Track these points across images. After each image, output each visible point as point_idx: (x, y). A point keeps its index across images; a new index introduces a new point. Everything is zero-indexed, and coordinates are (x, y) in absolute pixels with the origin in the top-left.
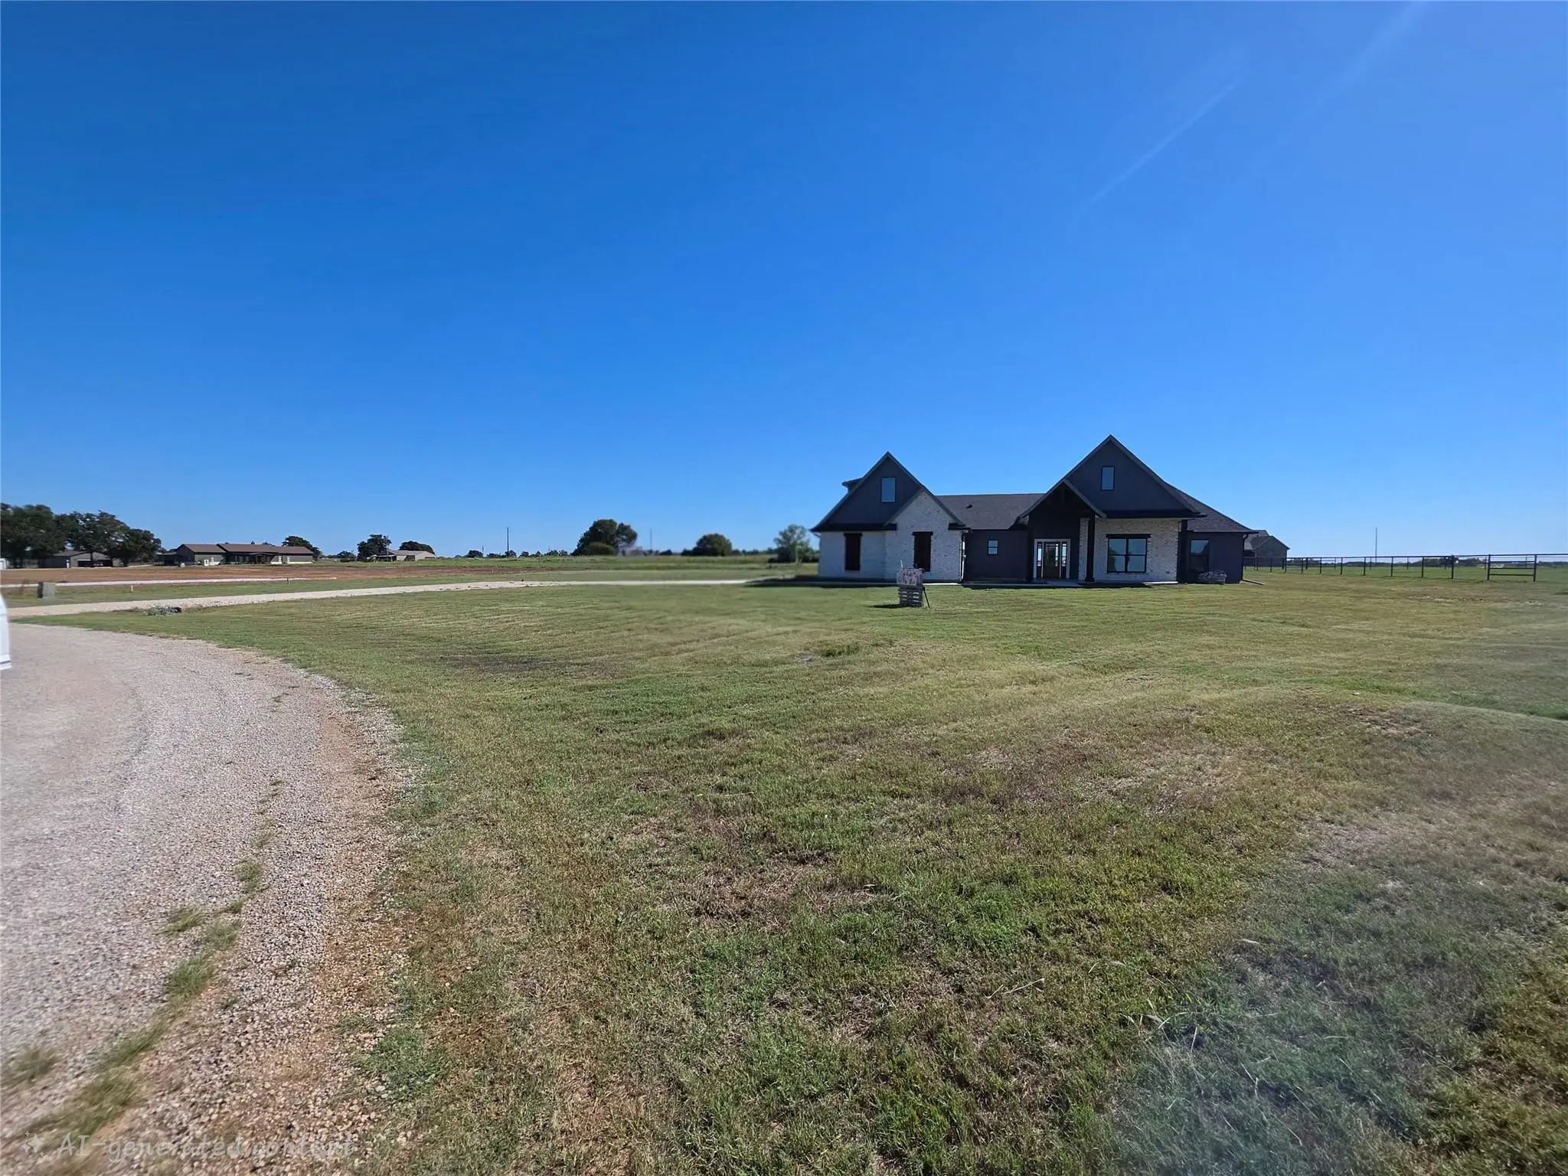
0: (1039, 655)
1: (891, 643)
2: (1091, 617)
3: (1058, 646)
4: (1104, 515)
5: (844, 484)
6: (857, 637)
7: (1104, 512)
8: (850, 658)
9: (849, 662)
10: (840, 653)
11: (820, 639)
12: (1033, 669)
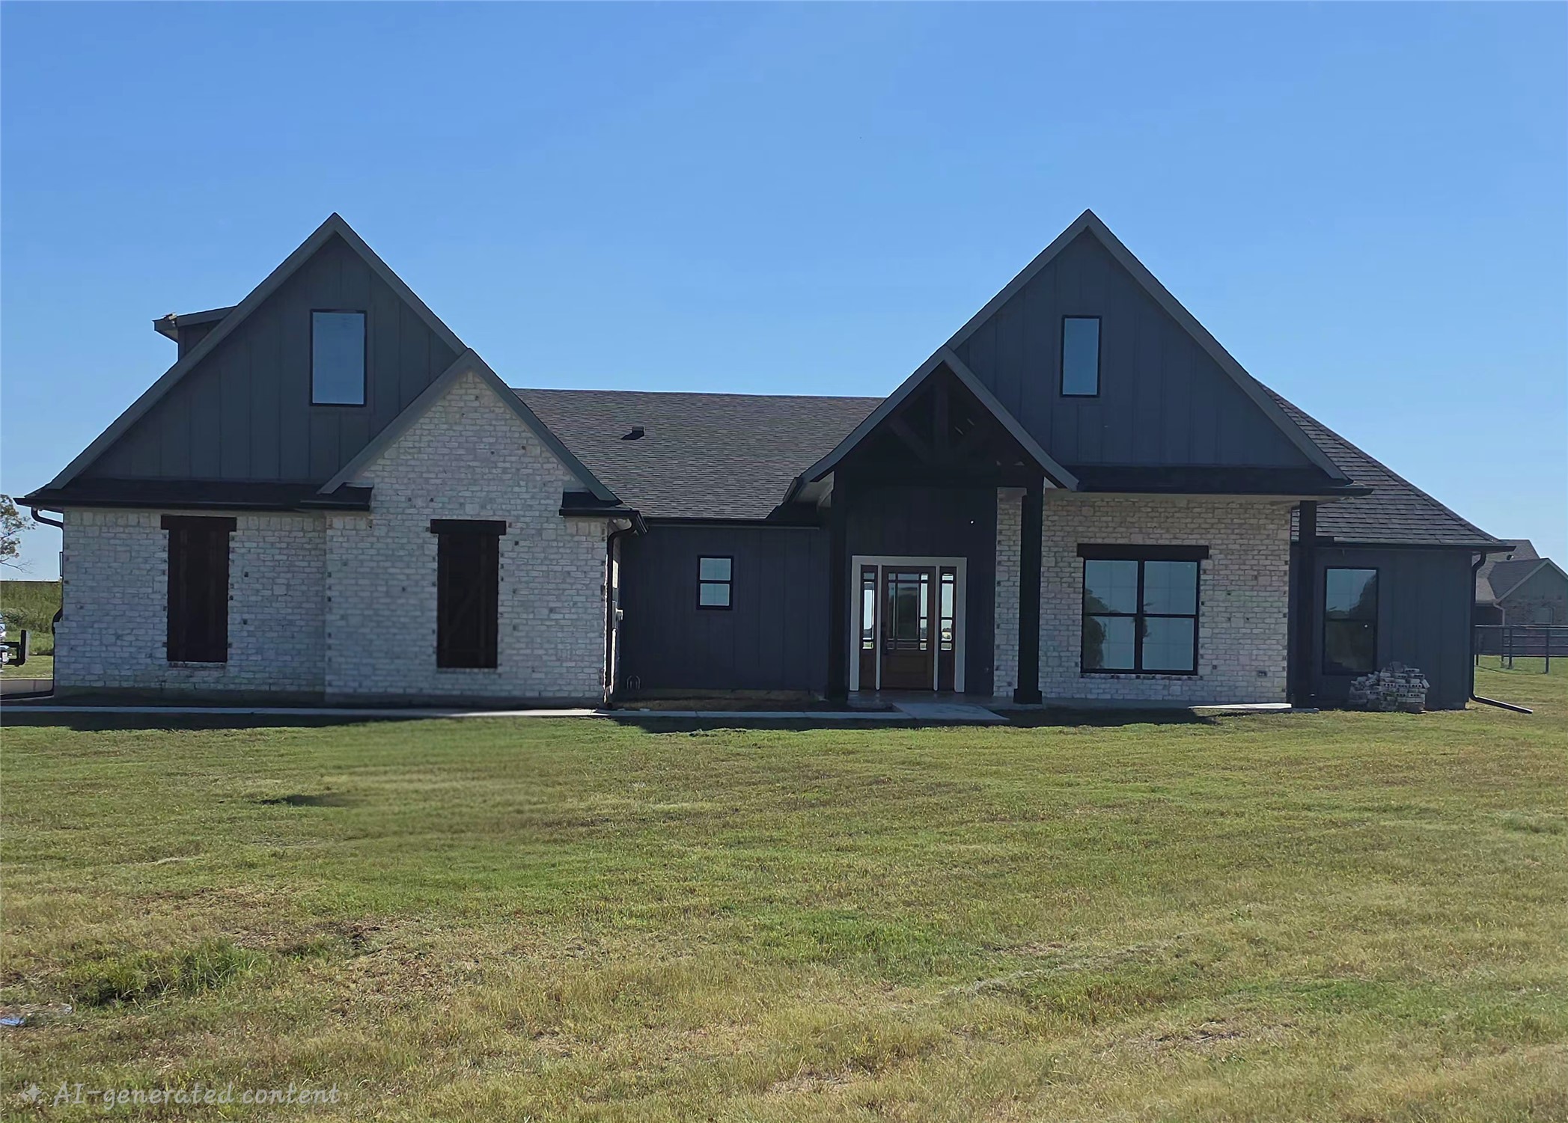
0: (881, 961)
1: (357, 938)
2: (1039, 827)
3: (938, 928)
4: (1070, 481)
5: (163, 326)
6: (224, 924)
7: (1071, 469)
8: (195, 1005)
9: (193, 1023)
10: (154, 989)
11: (71, 937)
12: (862, 1014)
